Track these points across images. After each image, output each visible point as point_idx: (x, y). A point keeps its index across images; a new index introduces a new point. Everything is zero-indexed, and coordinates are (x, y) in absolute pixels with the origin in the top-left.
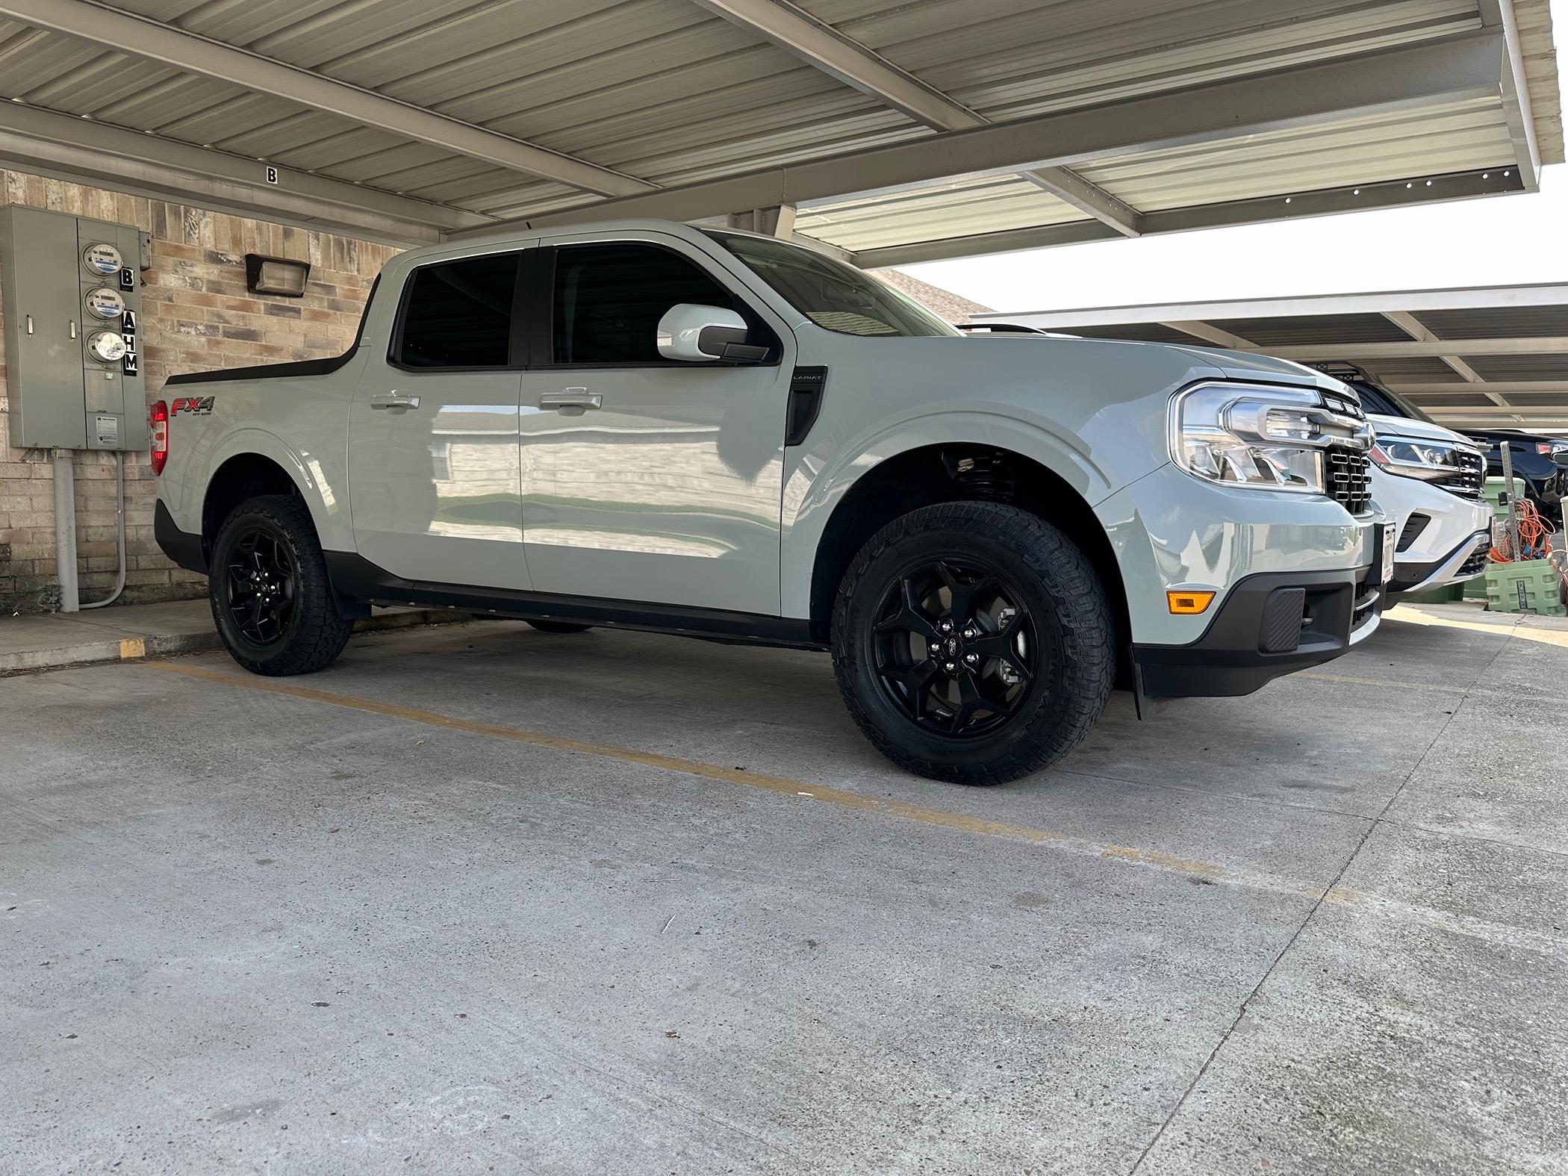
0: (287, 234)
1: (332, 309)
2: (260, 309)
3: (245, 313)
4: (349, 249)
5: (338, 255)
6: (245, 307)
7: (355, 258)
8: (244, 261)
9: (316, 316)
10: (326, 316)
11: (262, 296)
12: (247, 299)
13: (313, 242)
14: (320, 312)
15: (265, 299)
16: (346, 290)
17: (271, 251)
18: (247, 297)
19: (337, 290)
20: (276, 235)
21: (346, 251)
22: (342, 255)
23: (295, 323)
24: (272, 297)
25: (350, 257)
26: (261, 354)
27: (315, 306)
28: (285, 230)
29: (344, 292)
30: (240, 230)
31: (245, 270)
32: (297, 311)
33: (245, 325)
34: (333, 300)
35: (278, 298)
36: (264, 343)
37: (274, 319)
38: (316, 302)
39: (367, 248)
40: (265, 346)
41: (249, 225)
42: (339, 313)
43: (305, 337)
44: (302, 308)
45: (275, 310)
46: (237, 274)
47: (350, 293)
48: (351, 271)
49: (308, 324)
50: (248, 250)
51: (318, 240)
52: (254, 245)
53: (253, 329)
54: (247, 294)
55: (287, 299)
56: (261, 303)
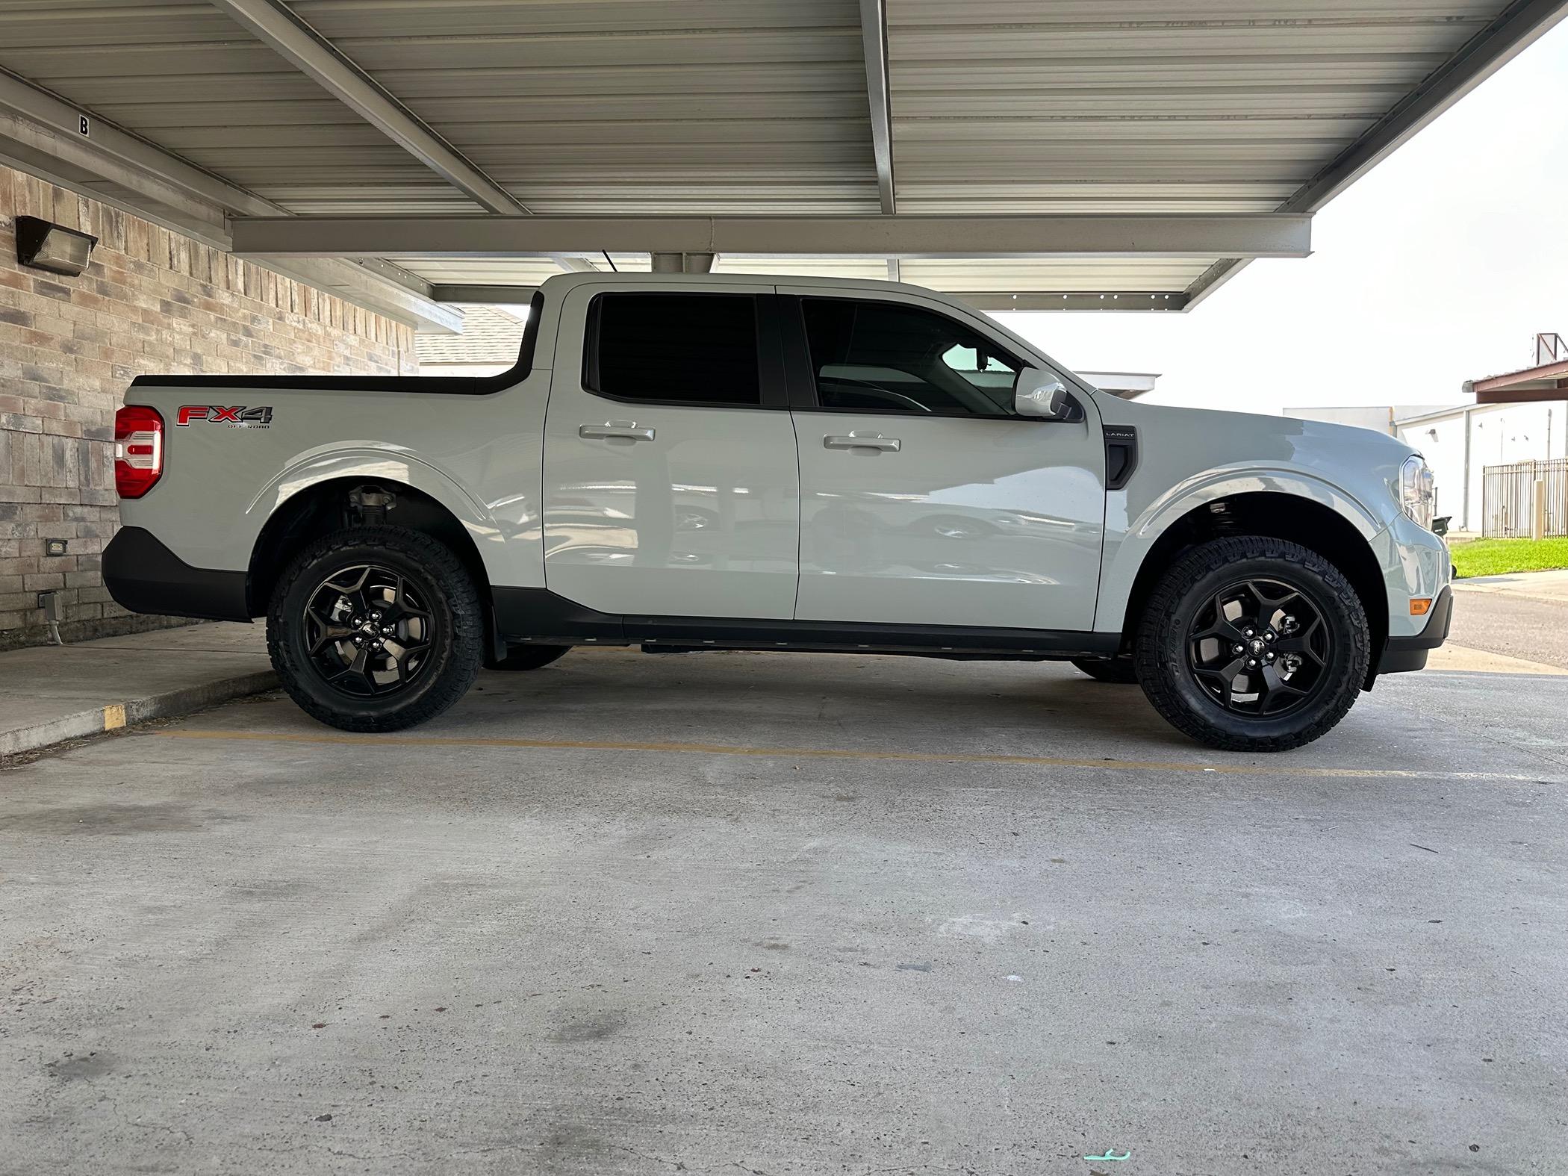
0: (57, 195)
1: (100, 293)
2: (29, 286)
3: (15, 289)
4: (117, 222)
5: (107, 227)
6: (14, 281)
7: (123, 234)
8: (14, 224)
9: (85, 300)
10: (95, 301)
11: (32, 270)
12: (17, 271)
13: (83, 209)
14: (89, 296)
15: (35, 275)
16: (115, 272)
17: (41, 214)
18: (17, 269)
19: (105, 270)
20: (45, 196)
21: (114, 224)
22: (111, 226)
23: (65, 307)
24: (41, 272)
25: (118, 233)
26: (31, 343)
27: (84, 288)
28: (54, 189)
29: (112, 274)
30: (10, 183)
31: (14, 235)
32: (66, 292)
33: (14, 305)
34: (102, 282)
35: (48, 274)
36: (33, 329)
37: (44, 299)
38: (86, 282)
39: (134, 223)
40: (35, 333)
41: (20, 179)
42: (107, 298)
43: (75, 325)
44: (72, 289)
45: (45, 289)
46: (6, 239)
47: (118, 276)
48: (118, 249)
49: (76, 309)
50: (18, 210)
51: (88, 207)
52: (24, 206)
53: (22, 310)
54: (16, 265)
55: (57, 276)
56: (31, 277)
